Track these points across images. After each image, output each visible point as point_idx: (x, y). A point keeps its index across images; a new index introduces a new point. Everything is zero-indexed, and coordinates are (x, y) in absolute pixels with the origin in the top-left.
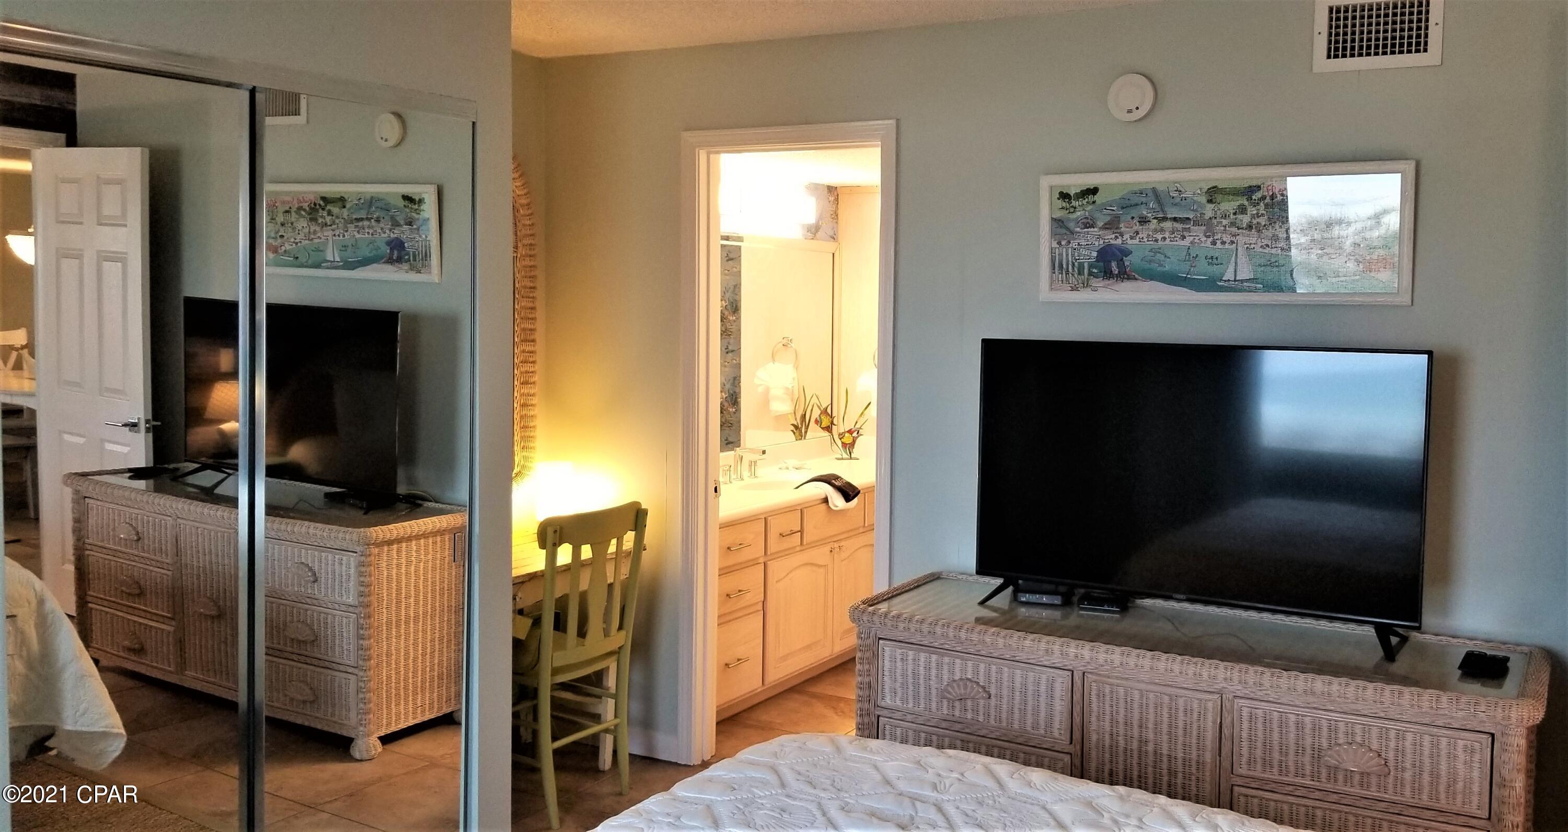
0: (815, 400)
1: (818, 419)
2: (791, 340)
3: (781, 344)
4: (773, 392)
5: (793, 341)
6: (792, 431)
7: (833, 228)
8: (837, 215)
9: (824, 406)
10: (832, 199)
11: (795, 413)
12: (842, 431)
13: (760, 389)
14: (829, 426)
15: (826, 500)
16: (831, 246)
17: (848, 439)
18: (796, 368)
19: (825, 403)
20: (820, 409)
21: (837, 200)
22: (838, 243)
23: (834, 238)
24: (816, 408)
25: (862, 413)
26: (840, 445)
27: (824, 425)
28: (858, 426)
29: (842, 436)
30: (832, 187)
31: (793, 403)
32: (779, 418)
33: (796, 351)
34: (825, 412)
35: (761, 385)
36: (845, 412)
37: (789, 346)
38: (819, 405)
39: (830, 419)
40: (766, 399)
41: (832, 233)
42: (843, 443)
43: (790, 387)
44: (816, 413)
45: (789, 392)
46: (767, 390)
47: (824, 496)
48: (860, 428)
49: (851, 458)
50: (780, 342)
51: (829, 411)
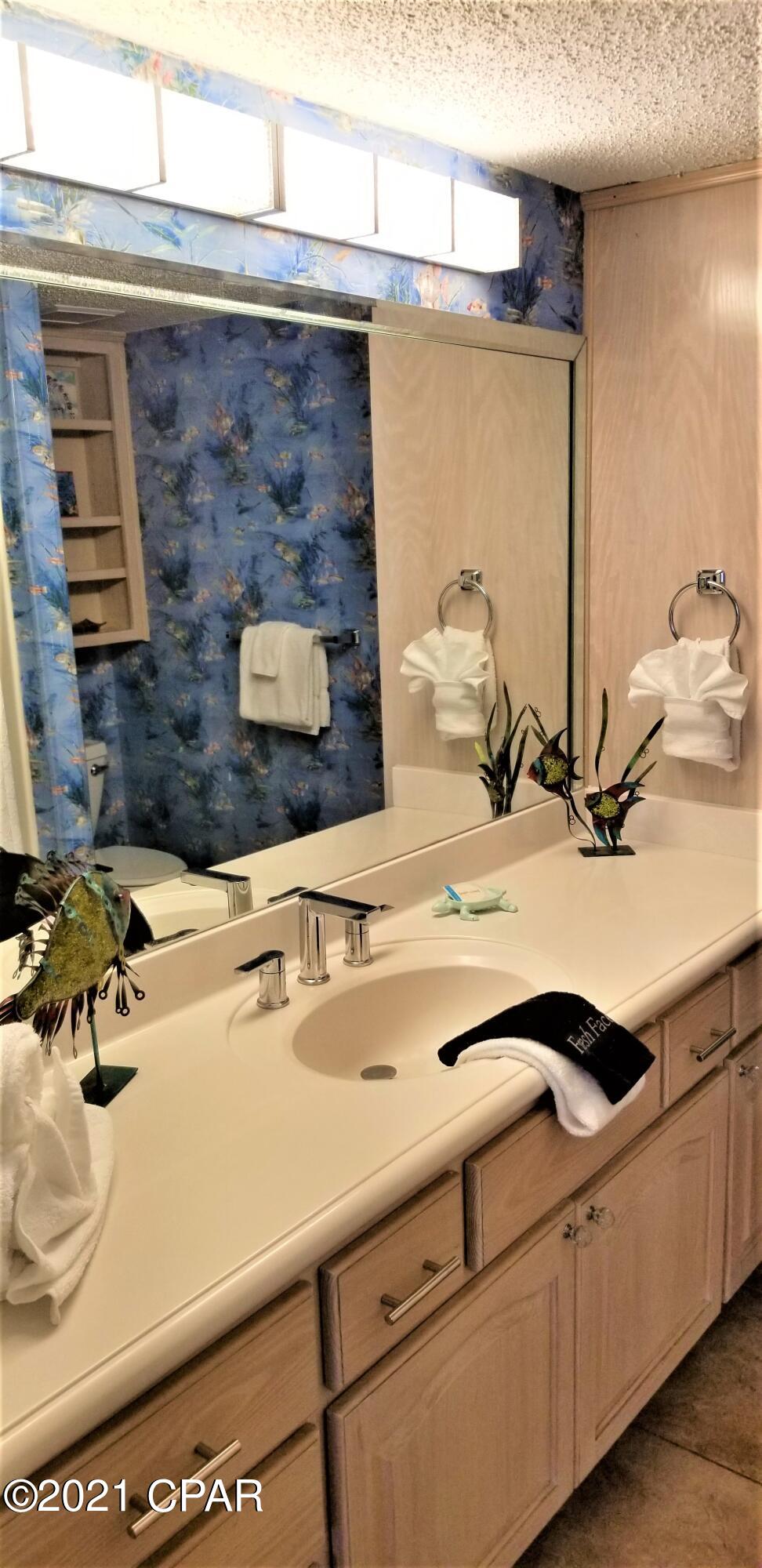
0: (528, 720)
1: (538, 765)
2: (478, 577)
3: (456, 588)
4: (441, 694)
5: (484, 579)
6: (482, 778)
7: (572, 298)
8: (580, 267)
9: (551, 735)
10: (567, 222)
11: (488, 739)
12: (593, 789)
13: (414, 687)
14: (563, 782)
15: (545, 1103)
16: (564, 343)
17: (608, 808)
18: (491, 636)
19: (554, 725)
20: (542, 741)
21: (580, 226)
22: (579, 339)
23: (573, 323)
24: (531, 737)
25: (642, 748)
26: (590, 823)
27: (549, 781)
28: (630, 779)
29: (593, 802)
30: (568, 191)
31: (485, 717)
32: (459, 745)
33: (489, 601)
34: (552, 748)
35: (414, 678)
36: (601, 747)
37: (475, 589)
38: (539, 730)
39: (566, 766)
40: (427, 705)
41: (565, 310)
42: (596, 817)
43: (476, 682)
44: (534, 750)
45: (478, 696)
46: (429, 688)
47: (539, 1091)
48: (638, 783)
49: (614, 851)
50: (456, 582)
51: (563, 746)
